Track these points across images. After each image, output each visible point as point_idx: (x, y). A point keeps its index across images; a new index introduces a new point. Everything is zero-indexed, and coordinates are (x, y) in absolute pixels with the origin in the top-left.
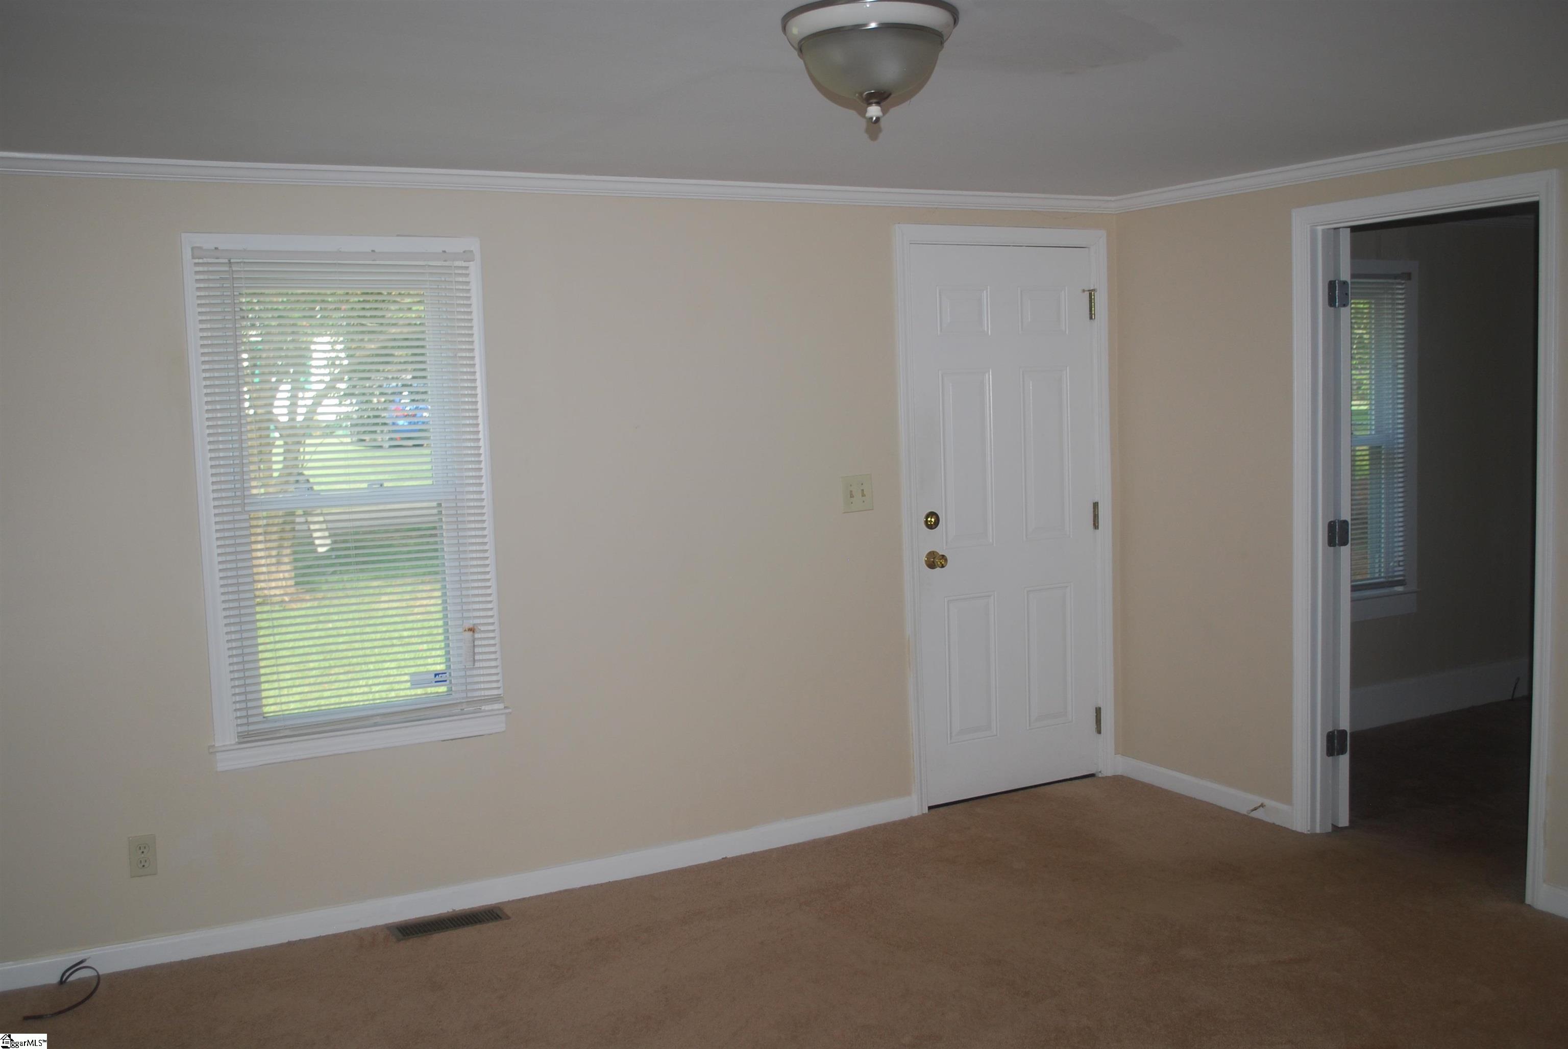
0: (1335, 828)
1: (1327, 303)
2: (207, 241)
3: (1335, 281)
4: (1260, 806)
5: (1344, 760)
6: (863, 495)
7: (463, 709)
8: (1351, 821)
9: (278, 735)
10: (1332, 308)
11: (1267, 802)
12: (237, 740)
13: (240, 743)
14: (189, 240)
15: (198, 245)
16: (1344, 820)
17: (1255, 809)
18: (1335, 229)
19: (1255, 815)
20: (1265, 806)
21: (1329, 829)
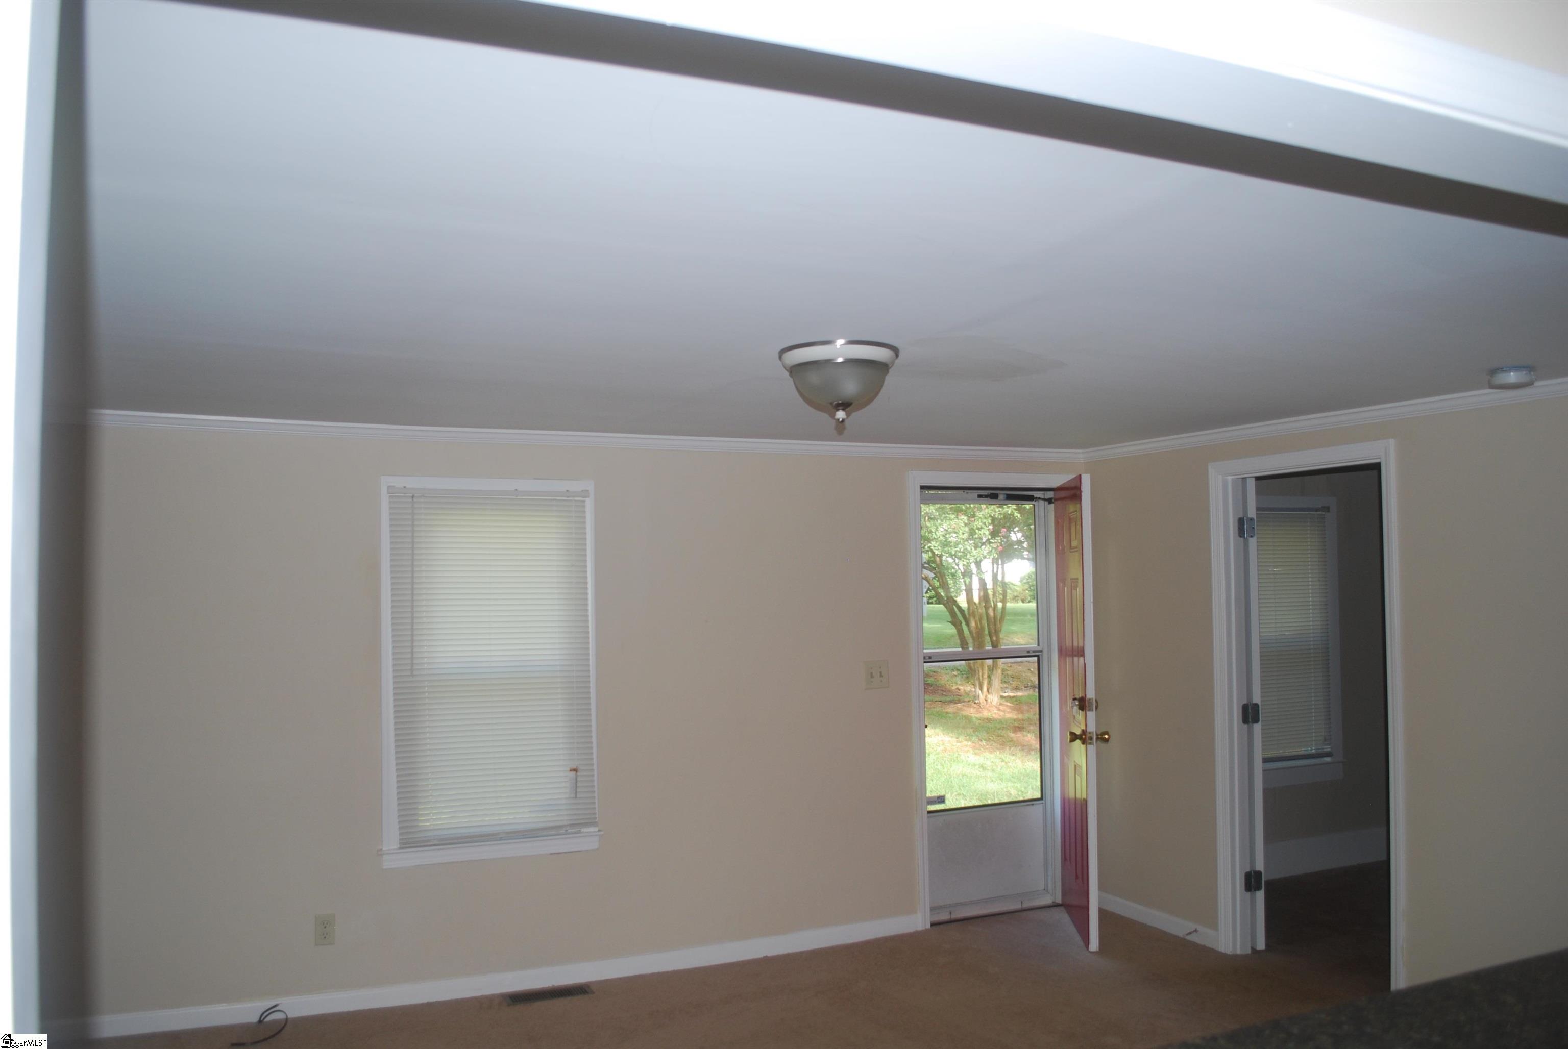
0: (1254, 951)
1: (1237, 535)
2: (398, 482)
3: (1244, 518)
4: (1194, 931)
5: (1260, 895)
6: (881, 676)
7: (567, 830)
8: (1267, 945)
9: (429, 844)
10: (1242, 539)
11: (1200, 928)
12: (399, 846)
13: (400, 848)
14: (387, 481)
15: (392, 484)
16: (1261, 945)
17: (1190, 933)
18: (1243, 478)
19: (1189, 938)
20: (1198, 931)
21: (1249, 951)
